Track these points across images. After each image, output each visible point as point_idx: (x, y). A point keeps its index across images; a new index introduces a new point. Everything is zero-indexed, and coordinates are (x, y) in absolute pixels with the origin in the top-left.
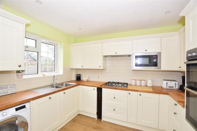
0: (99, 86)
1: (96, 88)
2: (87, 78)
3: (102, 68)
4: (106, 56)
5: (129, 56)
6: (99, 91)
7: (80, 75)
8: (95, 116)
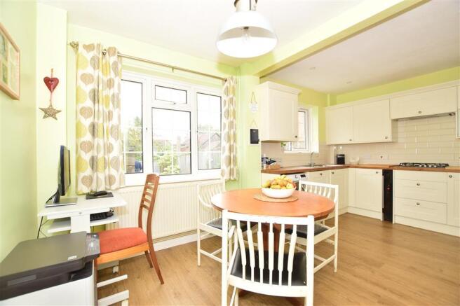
0: (387, 168)
1: (380, 171)
2: (358, 159)
3: (390, 140)
4: (397, 120)
5: (450, 114)
6: (388, 175)
7: (344, 155)
8: (380, 216)
